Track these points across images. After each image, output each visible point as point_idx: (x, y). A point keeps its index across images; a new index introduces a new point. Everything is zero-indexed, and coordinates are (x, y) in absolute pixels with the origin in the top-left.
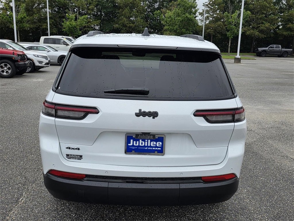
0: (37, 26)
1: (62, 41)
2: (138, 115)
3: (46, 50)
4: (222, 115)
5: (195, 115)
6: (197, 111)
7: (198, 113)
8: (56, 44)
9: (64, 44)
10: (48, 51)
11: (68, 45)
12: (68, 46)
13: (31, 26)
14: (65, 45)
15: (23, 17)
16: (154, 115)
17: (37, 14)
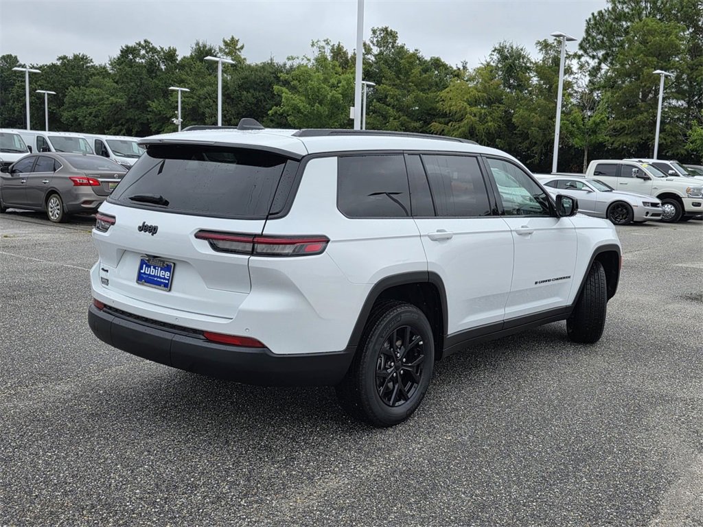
0: (642, 139)
1: (634, 170)
2: (141, 229)
3: (583, 188)
4: (238, 241)
5: (197, 236)
6: (202, 231)
7: (202, 234)
8: (620, 176)
9: (637, 177)
10: (590, 192)
11: (649, 179)
12: (649, 181)
13: (627, 141)
14: (642, 180)
15: (598, 120)
16: (153, 230)
17: (645, 114)
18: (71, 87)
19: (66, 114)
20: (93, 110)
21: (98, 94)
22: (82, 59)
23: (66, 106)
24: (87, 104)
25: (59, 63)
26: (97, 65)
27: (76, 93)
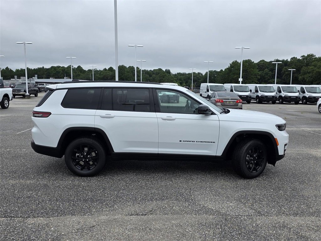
18: (304, 67)
19: (300, 77)
20: (310, 75)
21: (312, 69)
22: (311, 55)
23: (301, 74)
24: (309, 73)
25: (301, 58)
26: (317, 57)
27: (305, 69)
